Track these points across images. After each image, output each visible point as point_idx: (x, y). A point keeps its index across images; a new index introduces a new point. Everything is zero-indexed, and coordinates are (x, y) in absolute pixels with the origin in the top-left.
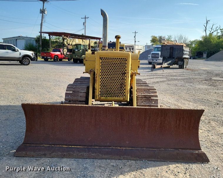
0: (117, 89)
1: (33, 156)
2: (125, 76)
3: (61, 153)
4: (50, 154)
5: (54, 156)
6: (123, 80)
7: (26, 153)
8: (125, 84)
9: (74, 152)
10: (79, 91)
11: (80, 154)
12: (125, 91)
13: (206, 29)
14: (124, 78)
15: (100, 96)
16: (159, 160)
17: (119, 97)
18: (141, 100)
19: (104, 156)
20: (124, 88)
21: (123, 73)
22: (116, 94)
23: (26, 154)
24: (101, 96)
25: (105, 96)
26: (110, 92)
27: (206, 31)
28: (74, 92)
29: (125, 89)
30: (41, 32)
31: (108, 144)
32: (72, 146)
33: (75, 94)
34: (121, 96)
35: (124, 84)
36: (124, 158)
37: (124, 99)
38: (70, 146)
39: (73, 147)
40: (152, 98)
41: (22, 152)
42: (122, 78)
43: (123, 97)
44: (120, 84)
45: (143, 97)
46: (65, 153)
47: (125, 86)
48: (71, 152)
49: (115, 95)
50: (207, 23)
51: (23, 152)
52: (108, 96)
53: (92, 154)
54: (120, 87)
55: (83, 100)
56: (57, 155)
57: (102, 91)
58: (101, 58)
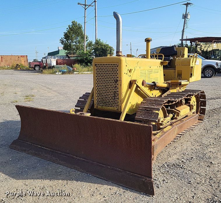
0: (111, 98)
2: (117, 84)
6: (116, 88)
8: (118, 93)
12: (118, 100)
14: (117, 86)
17: (113, 107)
18: (141, 112)
20: (117, 97)
21: (116, 81)
22: (110, 103)
24: (98, 105)
25: (101, 105)
26: (105, 101)
30: (182, 40)
34: (115, 106)
36: (74, 167)
38: (43, 147)
40: (154, 111)
42: (115, 86)
43: (117, 107)
44: (114, 93)
45: (143, 109)
47: (118, 95)
49: (110, 105)
52: (104, 106)
54: (114, 96)
57: (99, 100)
58: (96, 65)
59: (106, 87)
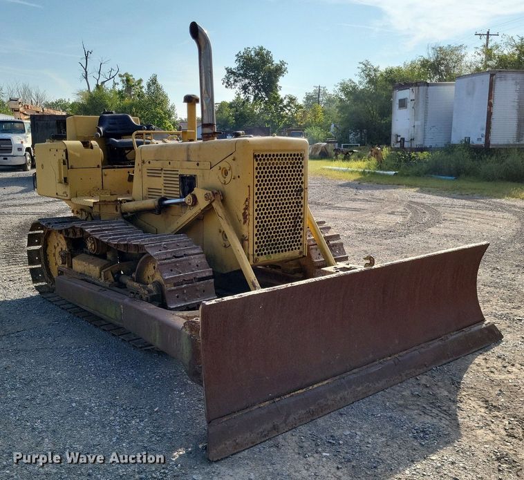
0: (288, 231)
1: (253, 443)
2: (302, 198)
3: (304, 412)
4: (285, 423)
5: (296, 424)
6: (298, 207)
7: (235, 441)
8: (302, 217)
9: (326, 397)
10: (186, 252)
11: (339, 398)
12: (302, 232)
13: (86, 72)
14: (300, 202)
15: (256, 256)
16: (451, 359)
17: (292, 249)
18: (317, 250)
19: (377, 385)
20: (300, 225)
21: (299, 191)
23: (237, 444)
24: (258, 254)
25: (265, 253)
26: (274, 240)
27: (86, 78)
28: (176, 257)
29: (301, 229)
31: (371, 356)
32: (312, 385)
33: (181, 261)
34: (296, 246)
35: (300, 218)
37: (301, 253)
38: (311, 388)
39: (315, 386)
40: (332, 242)
41: (225, 444)
42: (297, 203)
43: (299, 248)
44: (293, 219)
46: (312, 408)
47: (301, 222)
48: (322, 401)
50: (87, 57)
51: (228, 443)
52: (272, 253)
53: (359, 389)
54: (293, 226)
55: (207, 274)
56: (300, 419)
57: (260, 242)
58: (255, 157)
59: (278, 208)
